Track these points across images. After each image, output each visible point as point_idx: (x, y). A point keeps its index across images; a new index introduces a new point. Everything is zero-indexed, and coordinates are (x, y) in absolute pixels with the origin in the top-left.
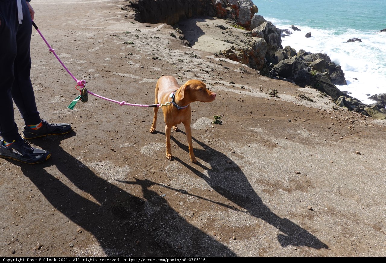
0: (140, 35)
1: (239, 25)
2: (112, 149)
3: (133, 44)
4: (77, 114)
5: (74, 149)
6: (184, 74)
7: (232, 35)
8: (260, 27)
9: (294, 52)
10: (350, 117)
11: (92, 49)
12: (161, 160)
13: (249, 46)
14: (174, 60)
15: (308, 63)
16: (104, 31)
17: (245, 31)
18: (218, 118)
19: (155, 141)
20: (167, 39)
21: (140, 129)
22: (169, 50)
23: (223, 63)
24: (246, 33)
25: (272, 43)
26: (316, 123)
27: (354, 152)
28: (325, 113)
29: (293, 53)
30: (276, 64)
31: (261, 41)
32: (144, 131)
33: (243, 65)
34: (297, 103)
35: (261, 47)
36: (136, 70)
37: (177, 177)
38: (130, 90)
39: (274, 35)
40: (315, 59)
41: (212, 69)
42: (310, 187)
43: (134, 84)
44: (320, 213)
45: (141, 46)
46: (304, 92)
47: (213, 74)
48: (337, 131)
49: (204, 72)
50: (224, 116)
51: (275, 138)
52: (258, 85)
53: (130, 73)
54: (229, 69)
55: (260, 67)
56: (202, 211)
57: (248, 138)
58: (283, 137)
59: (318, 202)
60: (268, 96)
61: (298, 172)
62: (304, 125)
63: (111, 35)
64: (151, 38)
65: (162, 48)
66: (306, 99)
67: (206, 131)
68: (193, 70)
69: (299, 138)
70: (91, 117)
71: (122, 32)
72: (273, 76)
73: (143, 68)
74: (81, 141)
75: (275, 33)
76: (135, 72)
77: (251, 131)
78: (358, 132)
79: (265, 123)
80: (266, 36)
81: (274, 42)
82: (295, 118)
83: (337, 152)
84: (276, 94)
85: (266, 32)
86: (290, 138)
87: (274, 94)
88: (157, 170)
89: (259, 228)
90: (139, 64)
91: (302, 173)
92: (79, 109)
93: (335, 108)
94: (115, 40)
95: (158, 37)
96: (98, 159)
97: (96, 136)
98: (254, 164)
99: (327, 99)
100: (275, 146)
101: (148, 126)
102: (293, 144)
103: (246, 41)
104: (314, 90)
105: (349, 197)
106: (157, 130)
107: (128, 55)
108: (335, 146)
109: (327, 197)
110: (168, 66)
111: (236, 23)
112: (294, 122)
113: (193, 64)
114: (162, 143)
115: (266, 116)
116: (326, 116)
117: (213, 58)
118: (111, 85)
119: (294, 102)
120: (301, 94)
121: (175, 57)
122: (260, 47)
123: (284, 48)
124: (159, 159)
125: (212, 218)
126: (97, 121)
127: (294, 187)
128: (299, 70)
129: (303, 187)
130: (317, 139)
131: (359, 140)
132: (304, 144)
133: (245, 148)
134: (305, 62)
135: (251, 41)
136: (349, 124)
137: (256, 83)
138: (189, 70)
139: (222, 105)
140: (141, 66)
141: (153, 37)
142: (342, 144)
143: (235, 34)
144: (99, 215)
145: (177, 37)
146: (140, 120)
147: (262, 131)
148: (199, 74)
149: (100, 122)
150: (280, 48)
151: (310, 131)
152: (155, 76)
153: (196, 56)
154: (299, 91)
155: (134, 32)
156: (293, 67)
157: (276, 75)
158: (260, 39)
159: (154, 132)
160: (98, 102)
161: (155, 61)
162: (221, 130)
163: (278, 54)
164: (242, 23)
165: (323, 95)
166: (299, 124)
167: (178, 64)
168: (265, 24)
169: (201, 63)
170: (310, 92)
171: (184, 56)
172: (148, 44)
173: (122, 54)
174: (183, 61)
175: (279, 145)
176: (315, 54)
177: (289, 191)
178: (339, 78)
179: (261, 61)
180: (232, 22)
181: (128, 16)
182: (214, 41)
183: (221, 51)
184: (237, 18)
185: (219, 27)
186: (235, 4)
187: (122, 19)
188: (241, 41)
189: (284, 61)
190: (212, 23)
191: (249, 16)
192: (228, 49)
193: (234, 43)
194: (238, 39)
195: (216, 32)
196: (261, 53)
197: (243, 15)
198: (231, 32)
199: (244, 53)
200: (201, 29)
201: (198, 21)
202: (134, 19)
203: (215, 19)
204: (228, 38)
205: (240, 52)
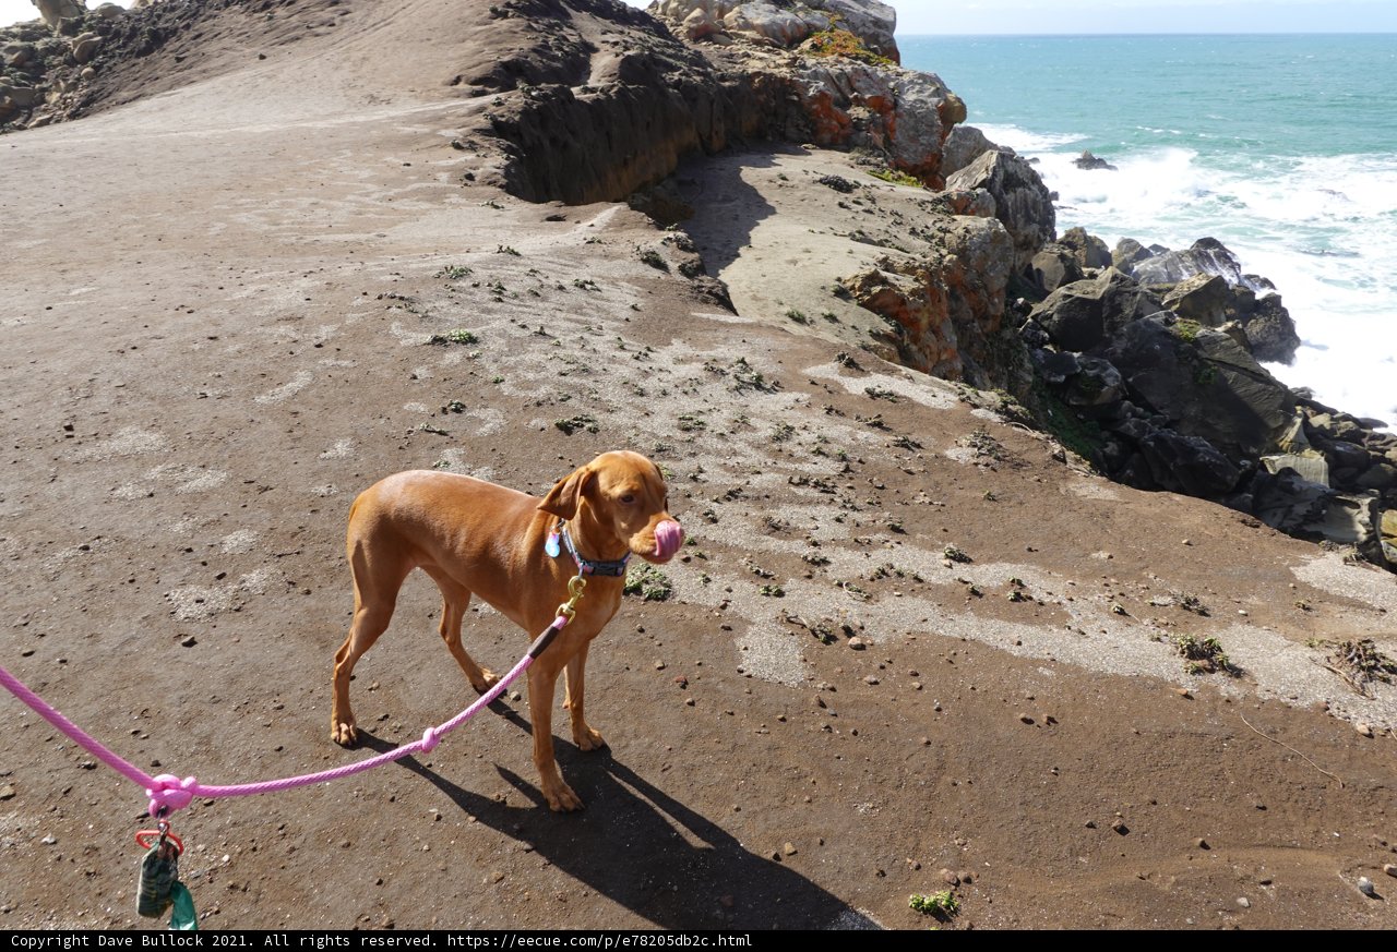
1: (897, 169)
7: (876, 211)
8: (975, 169)
9: (1099, 248)
13: (944, 252)
15: (1158, 288)
17: (923, 192)
22: (637, 359)
24: (930, 199)
25: (1020, 226)
29: (1096, 251)
30: (1041, 296)
31: (991, 228)
35: (989, 251)
39: (1026, 195)
40: (1182, 275)
45: (510, 353)
63: (381, 296)
65: (605, 346)
75: (1030, 189)
80: (1004, 207)
81: (1029, 220)
85: (998, 187)
87: (1207, 652)
103: (933, 231)
107: (445, 410)
111: (889, 164)
117: (837, 378)
121: (666, 403)
122: (984, 252)
128: (1132, 323)
135: (949, 232)
143: (889, 207)
158: (983, 222)
163: (1042, 262)
164: (911, 162)
168: (989, 158)
172: (541, 333)
174: (702, 427)
176: (1177, 254)
178: (1277, 339)
179: (993, 304)
180: (873, 160)
181: (479, 174)
182: (813, 242)
183: (839, 280)
184: (888, 143)
185: (825, 184)
186: (880, 94)
187: (454, 191)
188: (913, 232)
189: (1070, 288)
190: (799, 170)
191: (932, 134)
192: (868, 272)
193: (887, 241)
194: (901, 223)
195: (817, 203)
196: (992, 274)
197: (911, 133)
198: (873, 201)
199: (931, 283)
200: (761, 193)
201: (747, 165)
202: (501, 187)
203: (810, 154)
204: (864, 224)
205: (916, 280)
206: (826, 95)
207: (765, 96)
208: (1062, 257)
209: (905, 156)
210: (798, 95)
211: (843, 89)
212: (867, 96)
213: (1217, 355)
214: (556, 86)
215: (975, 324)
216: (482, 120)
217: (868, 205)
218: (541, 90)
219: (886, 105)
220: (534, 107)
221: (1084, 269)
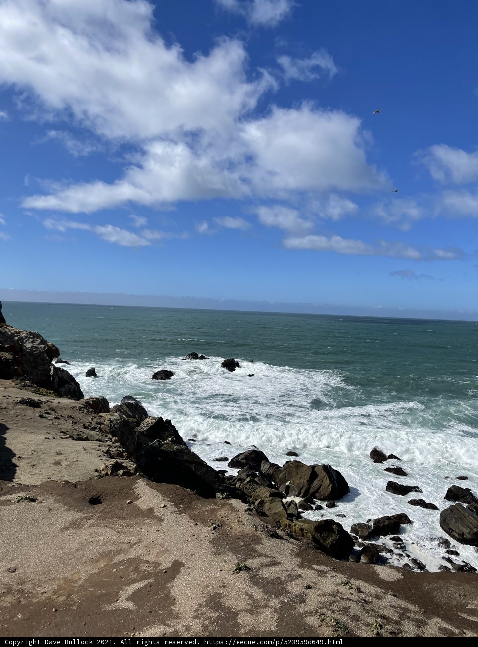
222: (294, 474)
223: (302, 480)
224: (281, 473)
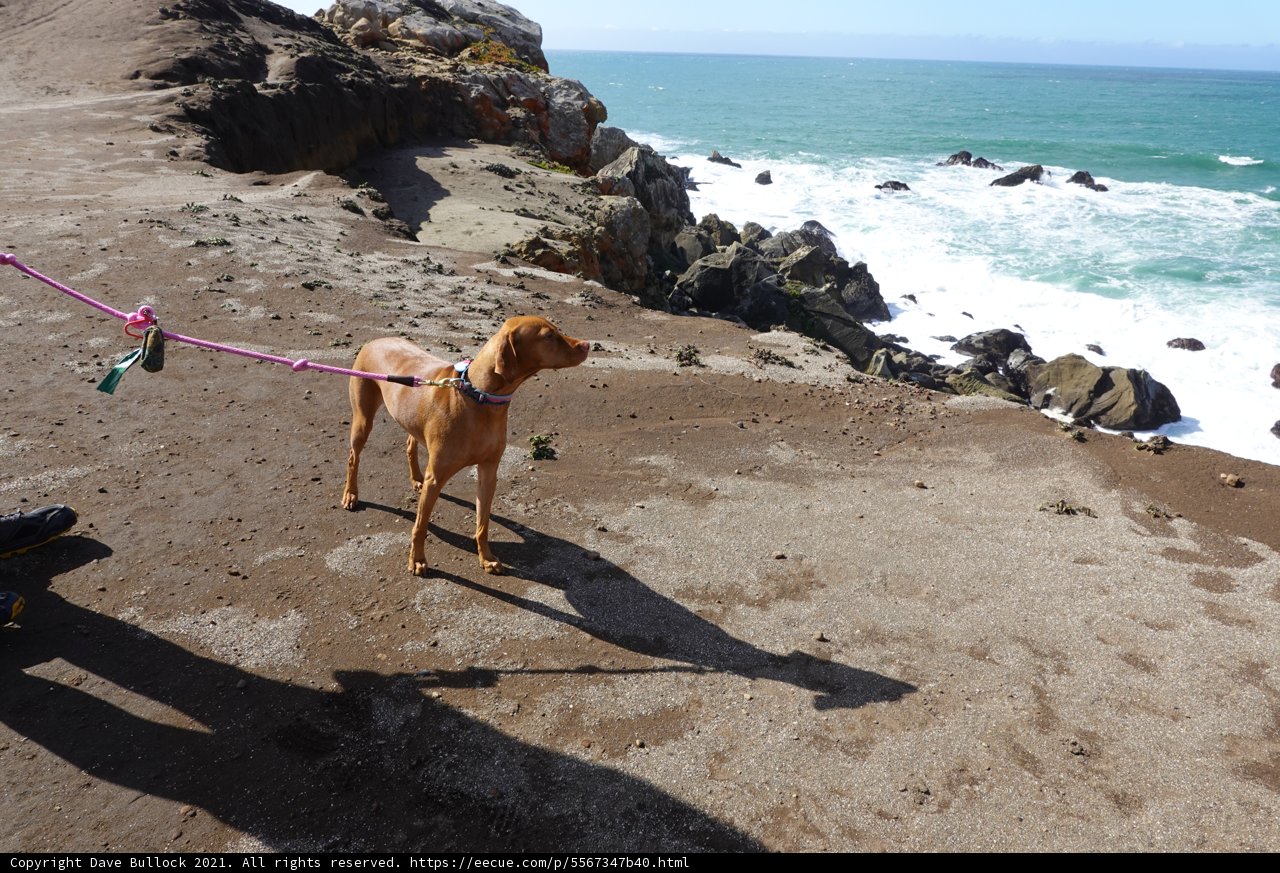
0: (244, 214)
1: (553, 160)
2: (233, 571)
3: (228, 244)
4: (87, 485)
5: (103, 590)
6: (416, 325)
8: (621, 163)
9: (729, 230)
10: (892, 397)
11: (84, 273)
12: (396, 580)
13: (594, 224)
14: (376, 284)
15: (775, 260)
16: (104, 207)
17: (574, 177)
18: (542, 442)
19: (365, 531)
20: (334, 220)
21: (309, 503)
22: (351, 256)
23: (528, 284)
24: (581, 183)
25: (662, 210)
26: (808, 422)
27: (911, 484)
28: (828, 393)
29: (728, 233)
30: (684, 268)
31: (630, 206)
32: (325, 507)
33: (590, 283)
34: (754, 375)
35: (631, 224)
36: (256, 329)
37: (452, 619)
38: (250, 392)
39: (664, 184)
40: (794, 249)
41: (499, 302)
42: (814, 585)
43: (261, 371)
44: (845, 645)
45: (258, 250)
46: (770, 345)
47: (504, 317)
48: (865, 438)
49: (476, 314)
50: (557, 434)
51: (709, 476)
52: (641, 337)
53: (239, 339)
54: (548, 298)
55: (637, 284)
56: (539, 694)
57: (635, 486)
58: (729, 472)
59: (838, 619)
60: (672, 365)
61: (779, 553)
62: (779, 432)
63: (141, 222)
64: (283, 220)
65: (326, 250)
66: (777, 362)
67: (514, 482)
68: (441, 310)
69: (770, 468)
70: (137, 488)
71: (178, 207)
72: (679, 308)
73: (277, 318)
74: (124, 562)
75: (667, 180)
76: (254, 333)
77: (642, 466)
78: (915, 434)
79: (675, 440)
80: (643, 190)
81: (669, 205)
82: (755, 417)
83: (870, 489)
84: (694, 358)
85: (641, 178)
86: (749, 470)
87: (688, 358)
88: (390, 609)
89: (700, 706)
90: (262, 309)
91: (789, 556)
92: (87, 469)
93: (852, 377)
94: (160, 237)
95: (306, 218)
96: (193, 608)
97: (170, 543)
98: (662, 552)
99: (831, 357)
100: (711, 496)
101: (335, 491)
102: (756, 486)
103: (584, 208)
104: (794, 336)
105: (908, 595)
106: (363, 498)
107: (219, 280)
108: (864, 475)
109: (857, 602)
110: (358, 307)
111: (546, 156)
112: (752, 428)
113: (436, 292)
114: (390, 534)
115: (675, 422)
116: (832, 401)
117: (495, 269)
118: (182, 380)
119: (745, 375)
120: (761, 350)
121: (376, 276)
122: (627, 224)
123: (699, 221)
124: (390, 579)
125: (571, 706)
126: (163, 498)
127: (773, 594)
128: (753, 285)
129: (797, 589)
130: (817, 465)
131: (920, 452)
132: (786, 482)
133: (632, 513)
134: (767, 260)
135: (598, 209)
136: (891, 416)
137: (634, 332)
138: (428, 311)
139: (547, 403)
140: (270, 312)
141: (288, 216)
142: (879, 470)
143: (547, 189)
144: (237, 758)
145: (368, 212)
146: (304, 475)
147: (671, 461)
148: (461, 322)
149: (173, 499)
150: (687, 222)
151: (796, 446)
152: (322, 339)
153: (440, 266)
154: (756, 341)
155: (218, 206)
156: (734, 278)
157: (689, 306)
158: (624, 201)
159: (357, 506)
160: (150, 437)
161: (313, 295)
162: (555, 474)
163: (683, 242)
164: (564, 155)
165: (818, 346)
166: (767, 431)
167: (388, 295)
168: (632, 154)
169: (462, 289)
170: (783, 343)
171: (404, 272)
172: (277, 241)
173: (195, 279)
174: (403, 287)
175: (722, 493)
176: (790, 235)
177: (763, 604)
178: (867, 298)
179: (638, 267)
180: (531, 152)
181: (182, 151)
182: (483, 216)
183: (508, 245)
184: (544, 138)
185: (491, 171)
186: (533, 97)
187: (162, 164)
188: (568, 209)
189: (705, 261)
190: (468, 160)
191: (580, 131)
192: (531, 238)
193: (546, 216)
194: (558, 203)
195: (485, 187)
196: (634, 242)
197: (563, 130)
198: (533, 185)
199: (584, 247)
200: (437, 178)
201: (421, 155)
202: (205, 161)
203: (477, 147)
204: (527, 203)
205: (571, 245)
206: (487, 97)
207: (432, 97)
208: (699, 237)
209: (559, 150)
210: (461, 96)
211: (501, 91)
212: (522, 99)
213: (817, 307)
214: (239, 81)
215: (625, 283)
216: (175, 107)
217: (529, 188)
218: (226, 83)
219: (539, 105)
220: (223, 98)
221: (718, 247)
222: (1065, 376)
223: (1079, 390)
224: (1040, 372)
